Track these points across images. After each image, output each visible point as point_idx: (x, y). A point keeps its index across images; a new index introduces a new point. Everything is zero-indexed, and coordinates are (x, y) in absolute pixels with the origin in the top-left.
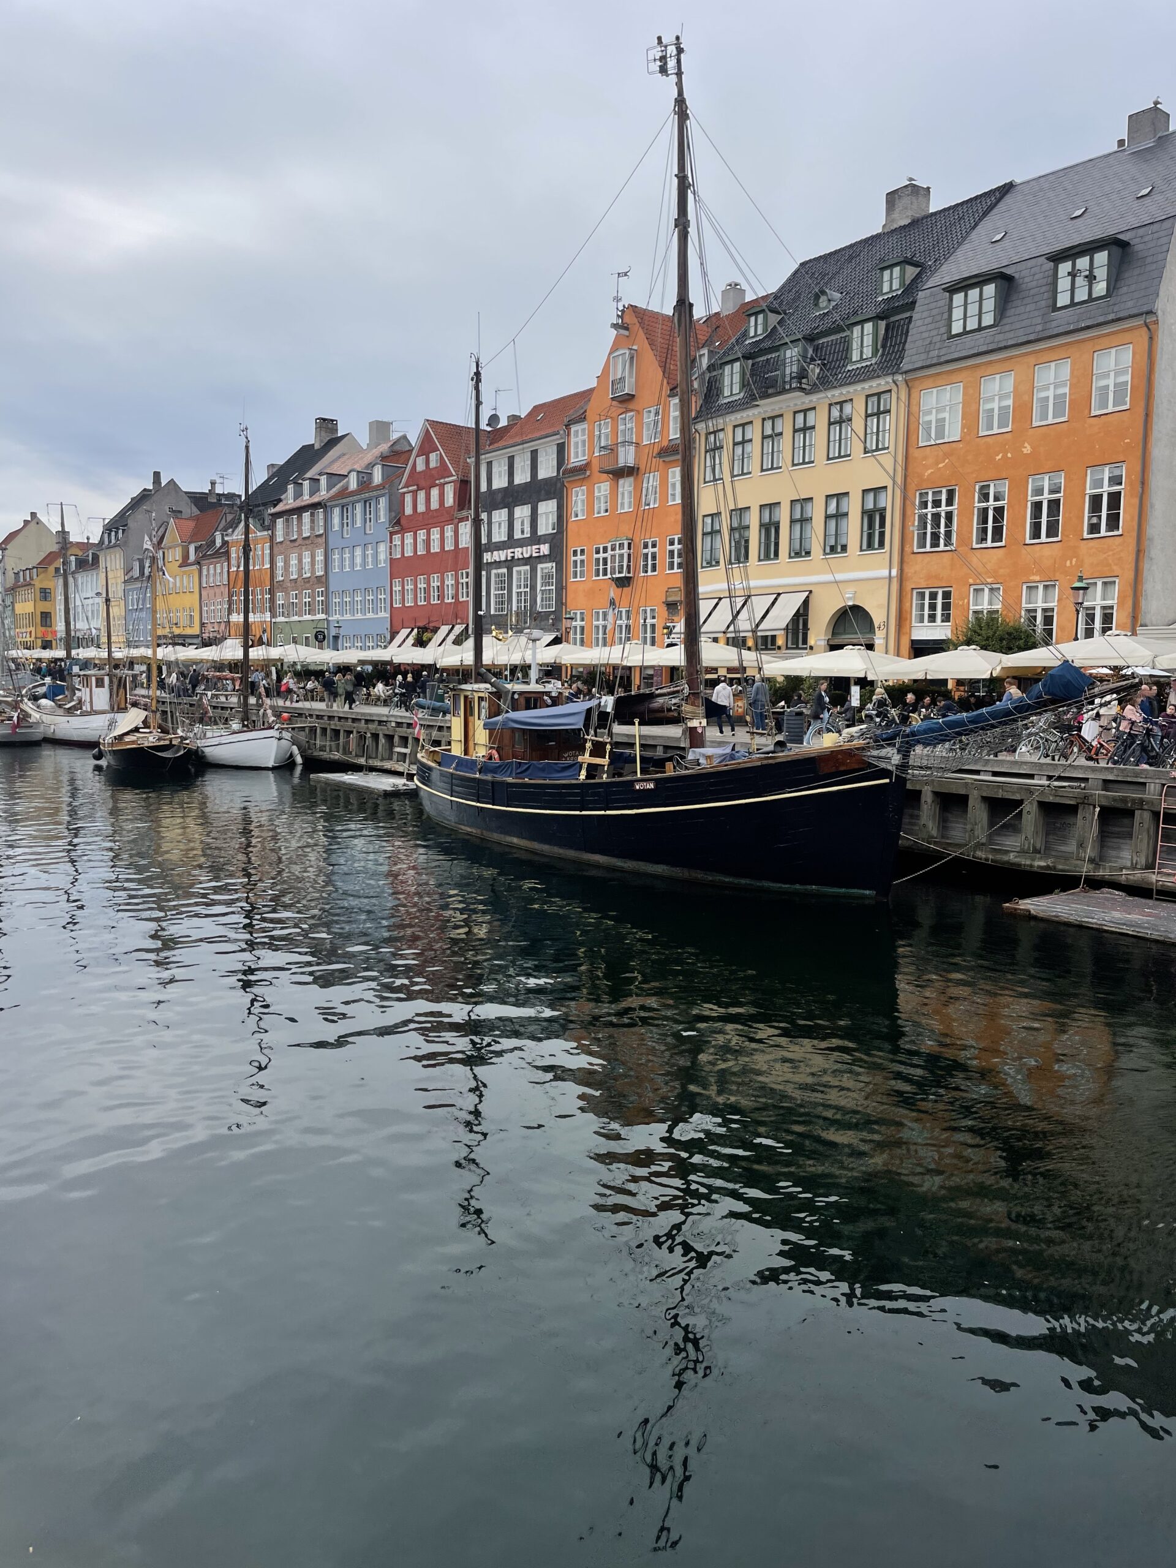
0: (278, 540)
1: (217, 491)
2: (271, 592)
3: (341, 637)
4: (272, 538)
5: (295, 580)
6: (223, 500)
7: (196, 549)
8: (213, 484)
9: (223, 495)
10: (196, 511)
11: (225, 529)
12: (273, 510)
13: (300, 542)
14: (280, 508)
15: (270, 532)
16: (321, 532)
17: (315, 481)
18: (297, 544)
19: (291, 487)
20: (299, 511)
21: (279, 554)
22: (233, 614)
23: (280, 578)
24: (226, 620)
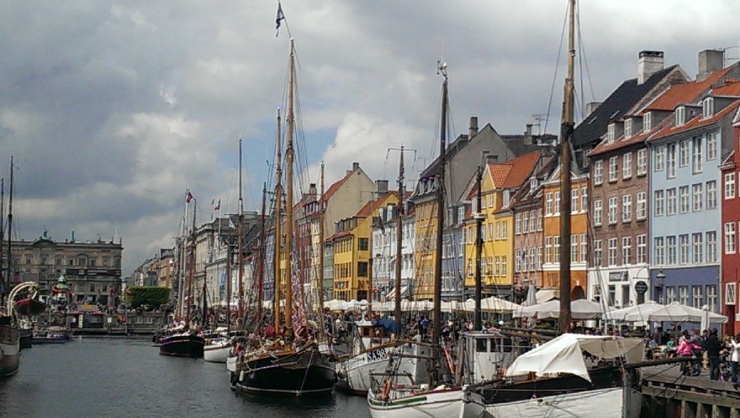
0: (596, 183)
1: (533, 134)
2: (588, 238)
3: (664, 288)
4: (589, 181)
5: (614, 226)
6: (540, 141)
7: (512, 194)
8: (529, 126)
9: (539, 137)
10: (511, 155)
11: (542, 172)
12: (591, 152)
13: (620, 183)
14: (599, 149)
15: (588, 175)
16: (644, 173)
17: (639, 119)
18: (615, 187)
19: (611, 126)
20: (619, 151)
21: (598, 197)
22: (547, 263)
23: (598, 224)
24: (540, 269)
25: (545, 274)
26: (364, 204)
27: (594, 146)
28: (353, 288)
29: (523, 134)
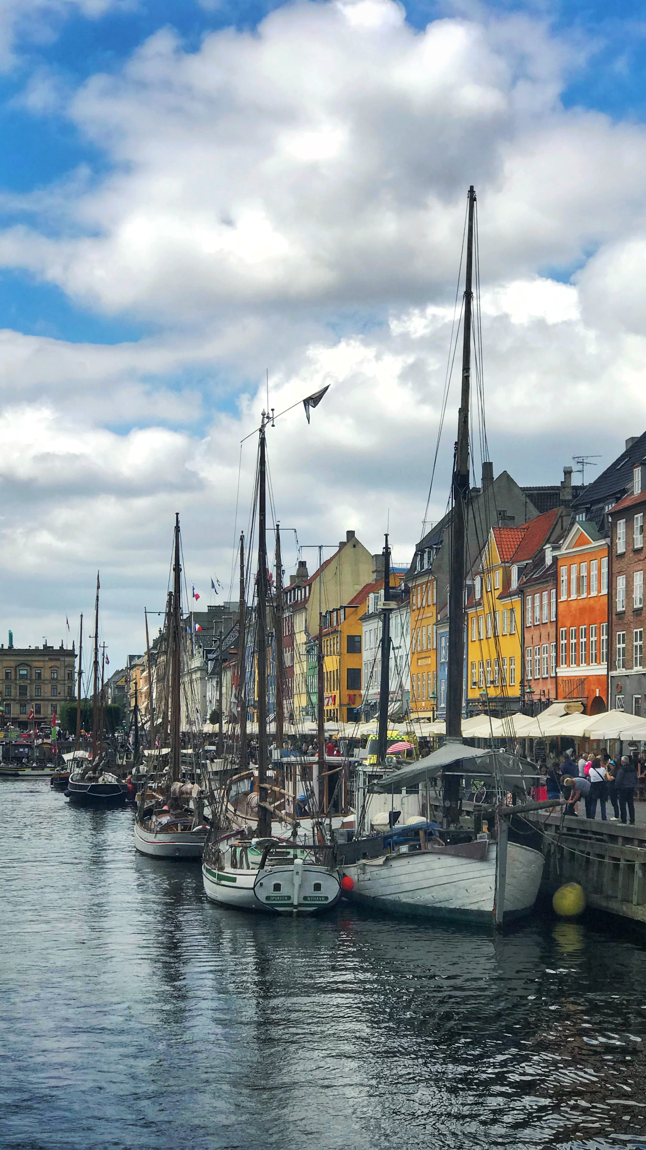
0: (619, 552)
1: (573, 484)
2: (610, 629)
5: (639, 611)
7: (520, 571)
8: (568, 473)
9: (581, 488)
10: (533, 516)
12: (615, 507)
15: (608, 540)
18: (641, 556)
19: (638, 470)
21: (620, 573)
22: (562, 666)
23: (620, 609)
24: (553, 675)
25: (560, 682)
26: (360, 588)
27: (618, 499)
28: (341, 705)
29: (559, 485)
